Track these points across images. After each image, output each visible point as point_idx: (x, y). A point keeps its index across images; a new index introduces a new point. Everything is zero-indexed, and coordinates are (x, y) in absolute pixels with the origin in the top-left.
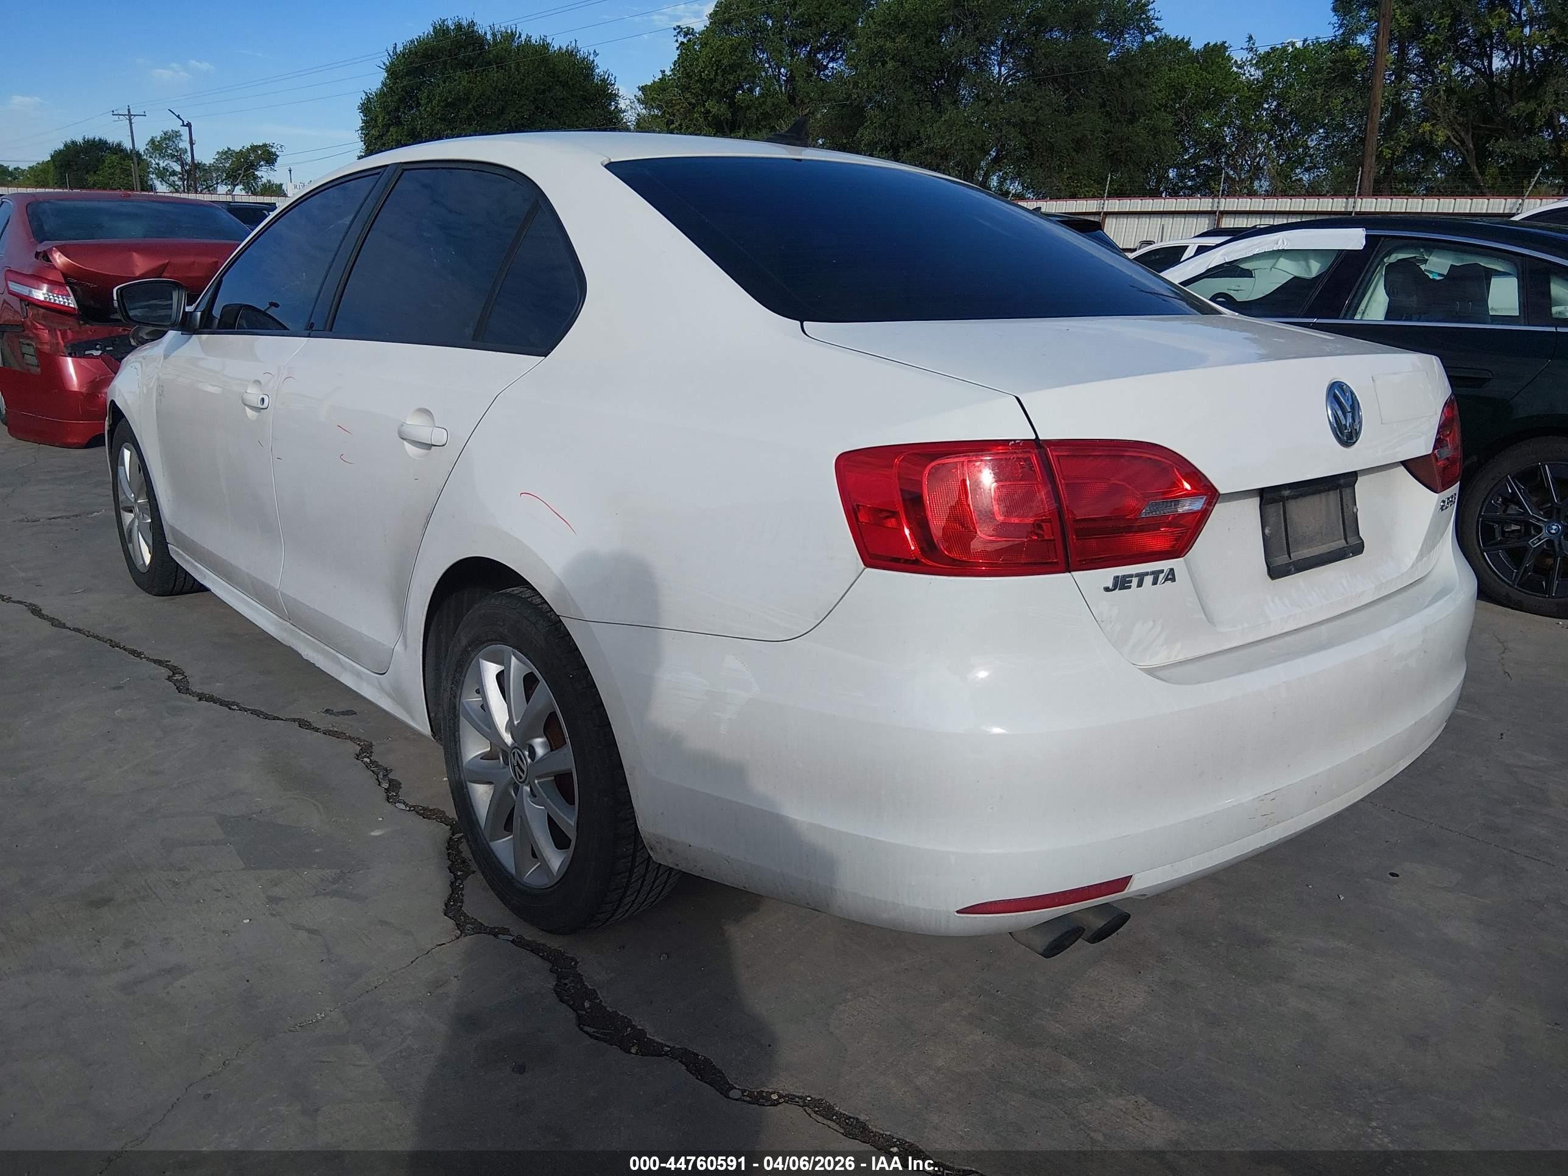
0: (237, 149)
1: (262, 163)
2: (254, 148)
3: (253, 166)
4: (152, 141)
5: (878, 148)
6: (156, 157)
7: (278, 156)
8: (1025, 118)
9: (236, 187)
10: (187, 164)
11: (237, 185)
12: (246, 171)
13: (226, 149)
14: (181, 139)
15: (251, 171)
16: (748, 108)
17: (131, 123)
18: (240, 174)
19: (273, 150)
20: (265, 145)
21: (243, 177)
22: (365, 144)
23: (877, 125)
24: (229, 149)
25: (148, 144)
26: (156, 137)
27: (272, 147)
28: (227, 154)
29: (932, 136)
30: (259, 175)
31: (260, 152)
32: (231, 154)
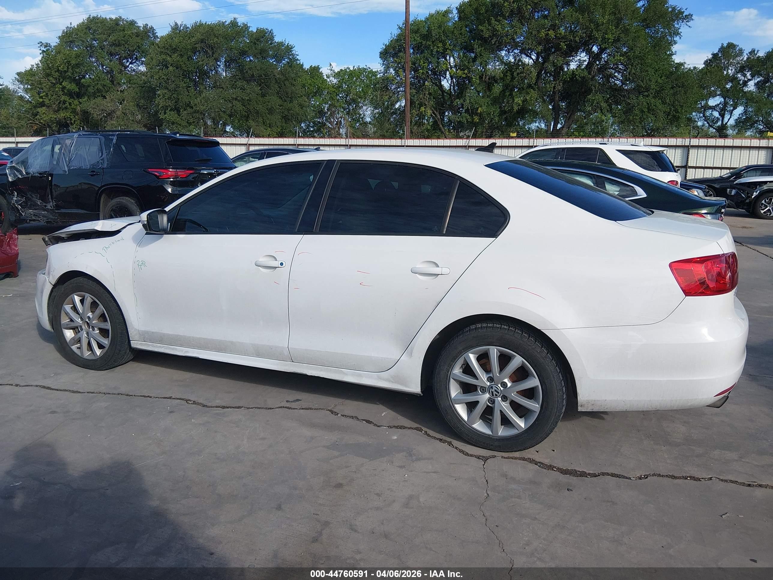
5: (169, 109)
8: (243, 98)
16: (89, 86)
23: (167, 97)
29: (197, 104)
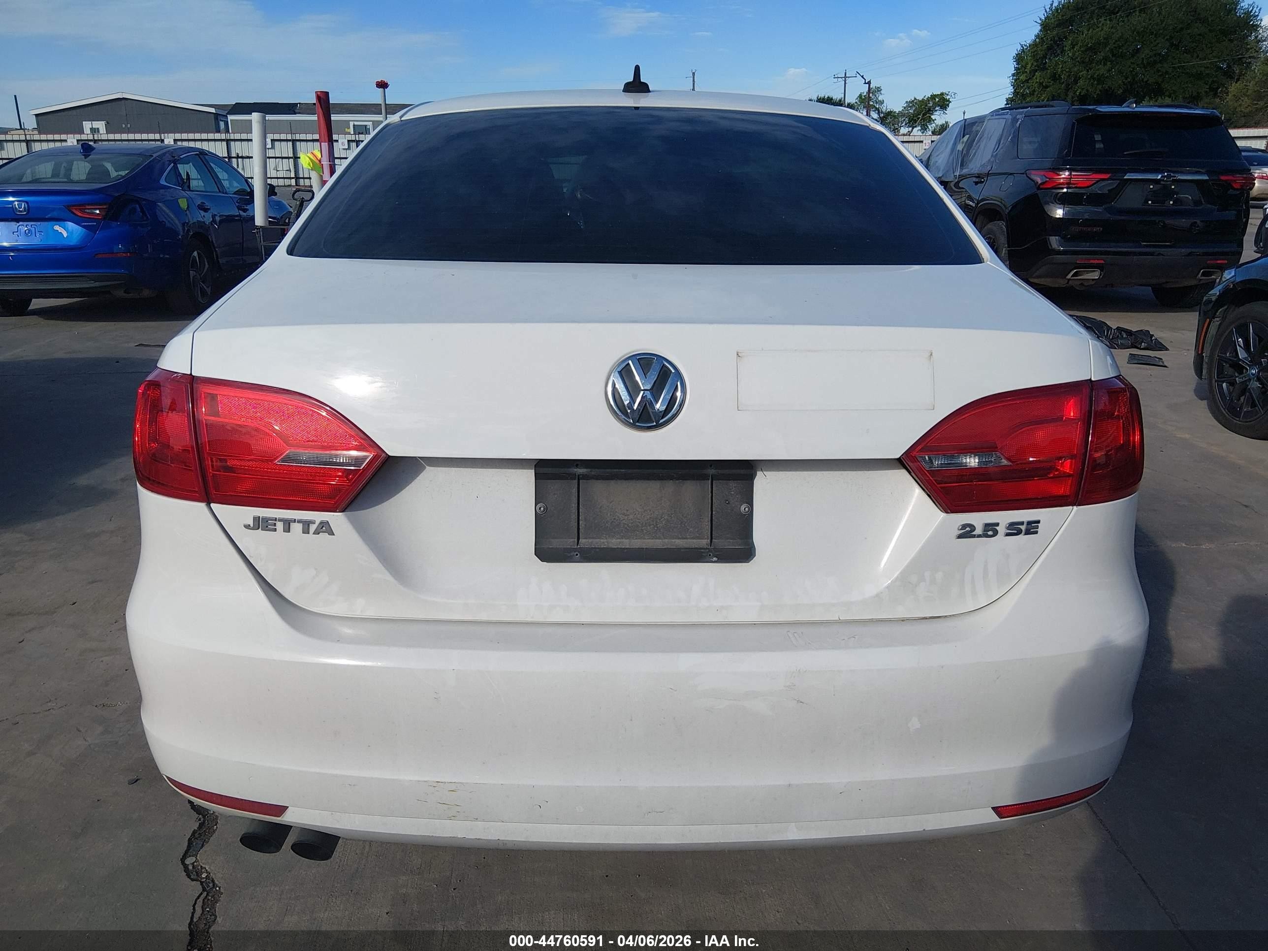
0: (920, 98)
1: (937, 108)
2: (933, 97)
3: (930, 111)
4: (860, 96)
6: (861, 108)
7: (950, 102)
9: (915, 129)
10: (882, 112)
11: (916, 127)
12: (924, 115)
13: (913, 99)
14: (881, 94)
15: (928, 115)
17: (845, 83)
18: (918, 118)
19: (948, 97)
20: (942, 94)
21: (921, 120)
22: (1014, 88)
24: (915, 99)
25: (857, 99)
26: (863, 93)
27: (947, 95)
28: (912, 103)
30: (933, 119)
31: (937, 100)
32: (916, 103)
